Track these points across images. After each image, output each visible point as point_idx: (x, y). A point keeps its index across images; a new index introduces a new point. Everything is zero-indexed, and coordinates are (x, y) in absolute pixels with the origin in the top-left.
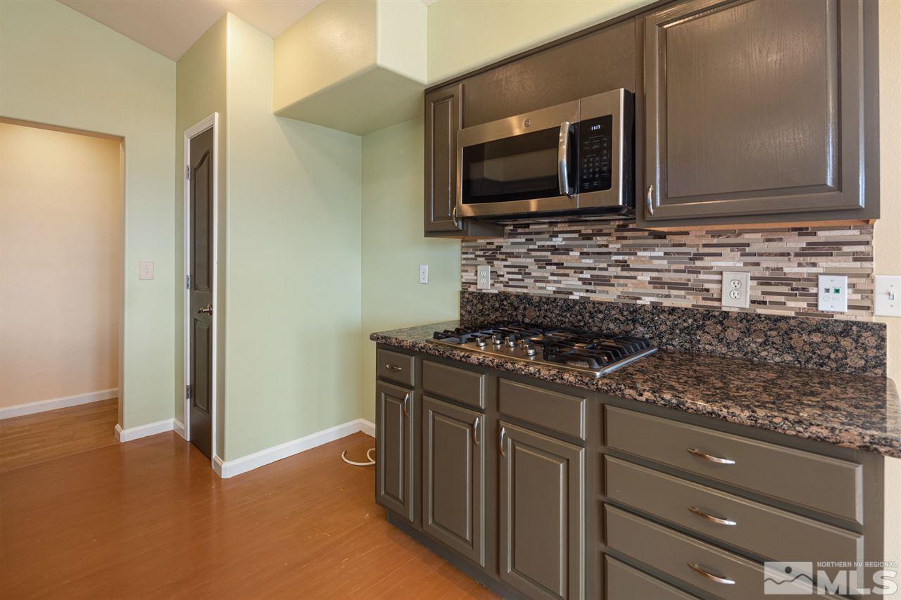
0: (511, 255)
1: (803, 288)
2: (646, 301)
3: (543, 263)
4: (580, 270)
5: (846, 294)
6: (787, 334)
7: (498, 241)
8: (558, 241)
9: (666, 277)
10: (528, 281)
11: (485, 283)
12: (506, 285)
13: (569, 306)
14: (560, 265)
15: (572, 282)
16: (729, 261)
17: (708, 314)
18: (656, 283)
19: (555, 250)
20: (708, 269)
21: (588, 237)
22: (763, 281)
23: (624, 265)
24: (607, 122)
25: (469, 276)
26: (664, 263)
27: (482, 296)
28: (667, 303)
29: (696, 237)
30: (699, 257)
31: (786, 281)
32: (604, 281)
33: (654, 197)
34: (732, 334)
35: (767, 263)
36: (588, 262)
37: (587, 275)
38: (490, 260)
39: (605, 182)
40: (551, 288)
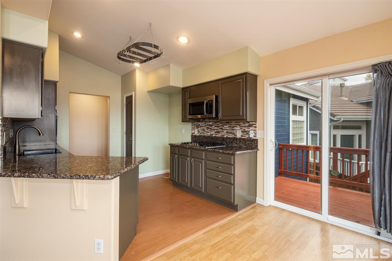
0: (202, 126)
1: (248, 132)
2: (225, 136)
3: (208, 128)
4: (214, 130)
5: (253, 133)
6: (245, 142)
7: (199, 123)
8: (210, 123)
9: (229, 131)
10: (205, 132)
11: (196, 133)
12: (201, 133)
13: (212, 138)
14: (211, 129)
15: (213, 132)
16: (238, 128)
17: (235, 137)
18: (227, 132)
19: (210, 125)
20: (235, 130)
21: (216, 123)
22: (243, 132)
23: (222, 129)
24: (212, 101)
25: (193, 132)
26: (228, 128)
27: (196, 136)
28: (229, 136)
29: (233, 123)
30: (234, 127)
31: (245, 132)
32: (218, 132)
33: (220, 115)
34: (238, 142)
35: (243, 128)
36: (216, 128)
37: (215, 131)
38: (197, 128)
39: (212, 113)
40: (209, 134)
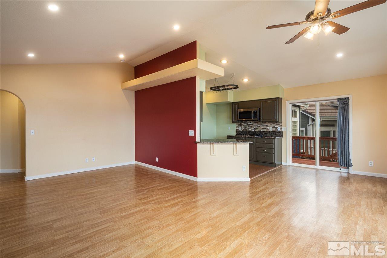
0: (244, 125)
1: (277, 128)
2: (262, 131)
3: (249, 126)
4: (254, 127)
5: (280, 129)
6: (275, 133)
7: (242, 123)
8: (251, 123)
9: (264, 128)
10: (247, 129)
11: (240, 129)
12: (243, 129)
13: (252, 132)
14: (251, 126)
15: (253, 129)
16: (270, 126)
17: (268, 132)
18: (263, 128)
19: (250, 124)
20: (268, 127)
21: (255, 123)
22: (273, 128)
23: (259, 126)
24: (257, 111)
25: (238, 128)
26: (264, 126)
27: (240, 131)
28: (264, 131)
29: (267, 123)
30: (267, 125)
31: (275, 128)
32: (257, 128)
33: (261, 119)
34: (270, 134)
35: (274, 126)
36: (255, 126)
37: (255, 128)
38: (241, 126)
39: (257, 118)
40: (250, 129)
